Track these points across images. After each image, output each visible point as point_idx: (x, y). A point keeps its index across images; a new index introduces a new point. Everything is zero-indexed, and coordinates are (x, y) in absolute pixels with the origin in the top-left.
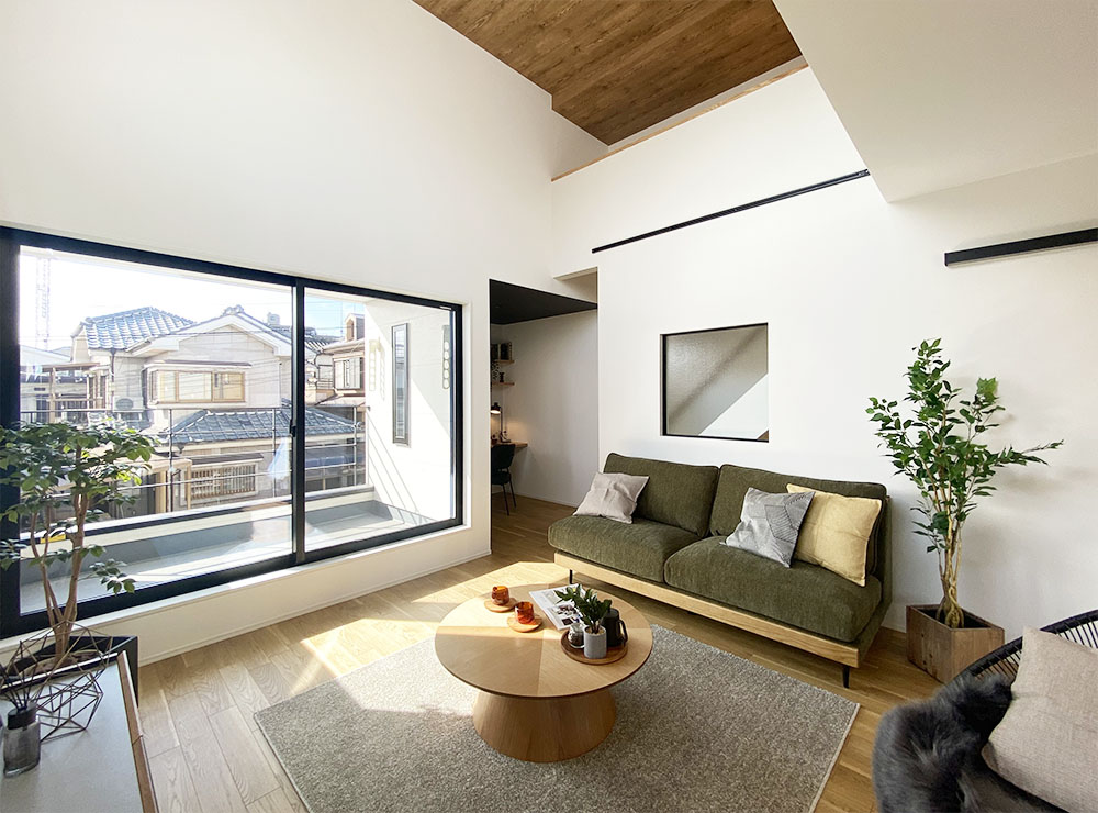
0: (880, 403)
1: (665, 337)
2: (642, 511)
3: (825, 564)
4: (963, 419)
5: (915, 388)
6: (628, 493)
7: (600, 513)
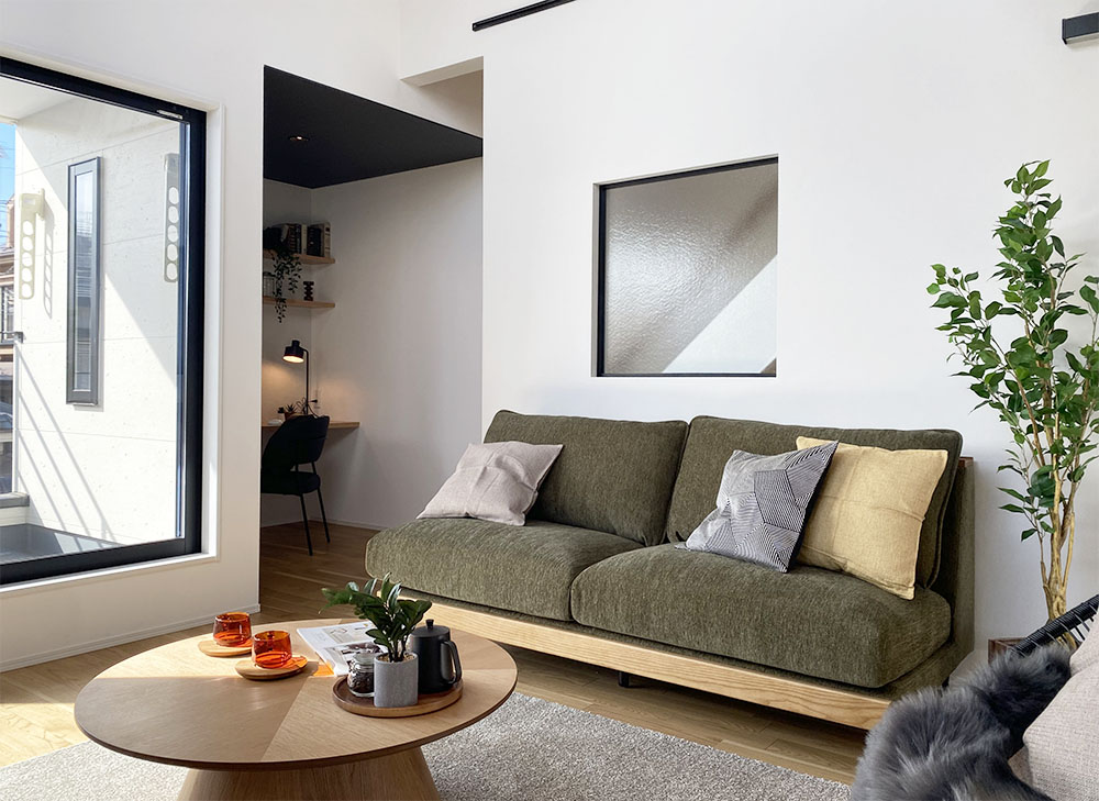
0: (950, 274)
1: (603, 189)
2: (544, 507)
3: (850, 567)
4: (1084, 305)
5: (1009, 252)
6: (521, 472)
7: (466, 510)
